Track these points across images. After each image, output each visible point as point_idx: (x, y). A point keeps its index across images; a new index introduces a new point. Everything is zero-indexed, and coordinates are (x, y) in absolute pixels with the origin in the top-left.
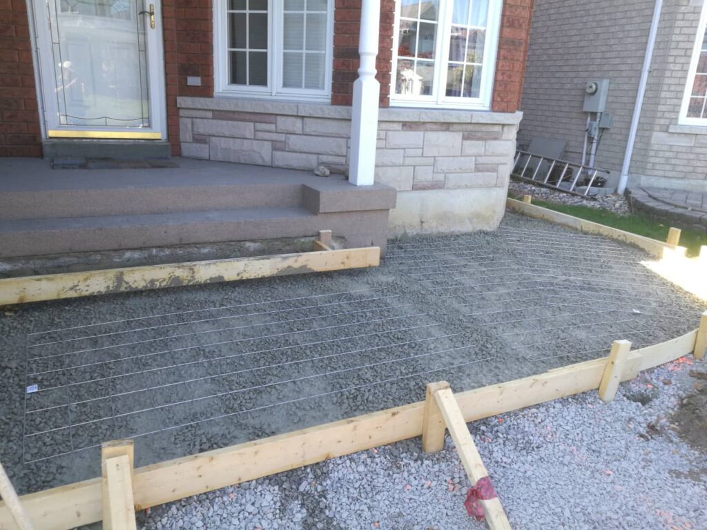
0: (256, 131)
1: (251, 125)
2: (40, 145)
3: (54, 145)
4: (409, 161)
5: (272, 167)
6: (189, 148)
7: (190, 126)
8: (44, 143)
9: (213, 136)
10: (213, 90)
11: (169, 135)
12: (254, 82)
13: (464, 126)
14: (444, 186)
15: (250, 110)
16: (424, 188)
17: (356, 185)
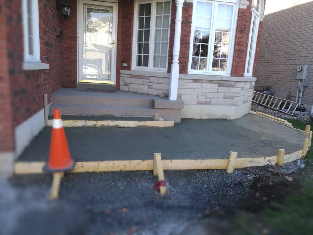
0: (143, 82)
1: (142, 80)
2: (76, 84)
3: (80, 84)
4: (195, 93)
5: (147, 94)
6: (123, 88)
7: (123, 80)
8: (77, 84)
9: (130, 83)
10: (131, 68)
11: (117, 82)
12: (144, 66)
13: (219, 81)
14: (210, 103)
15: (142, 75)
16: (201, 104)
17: (170, 100)
